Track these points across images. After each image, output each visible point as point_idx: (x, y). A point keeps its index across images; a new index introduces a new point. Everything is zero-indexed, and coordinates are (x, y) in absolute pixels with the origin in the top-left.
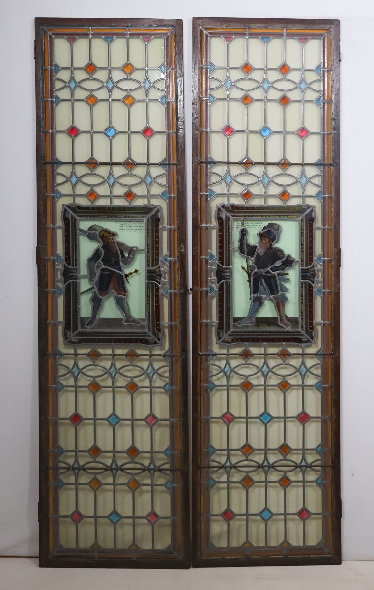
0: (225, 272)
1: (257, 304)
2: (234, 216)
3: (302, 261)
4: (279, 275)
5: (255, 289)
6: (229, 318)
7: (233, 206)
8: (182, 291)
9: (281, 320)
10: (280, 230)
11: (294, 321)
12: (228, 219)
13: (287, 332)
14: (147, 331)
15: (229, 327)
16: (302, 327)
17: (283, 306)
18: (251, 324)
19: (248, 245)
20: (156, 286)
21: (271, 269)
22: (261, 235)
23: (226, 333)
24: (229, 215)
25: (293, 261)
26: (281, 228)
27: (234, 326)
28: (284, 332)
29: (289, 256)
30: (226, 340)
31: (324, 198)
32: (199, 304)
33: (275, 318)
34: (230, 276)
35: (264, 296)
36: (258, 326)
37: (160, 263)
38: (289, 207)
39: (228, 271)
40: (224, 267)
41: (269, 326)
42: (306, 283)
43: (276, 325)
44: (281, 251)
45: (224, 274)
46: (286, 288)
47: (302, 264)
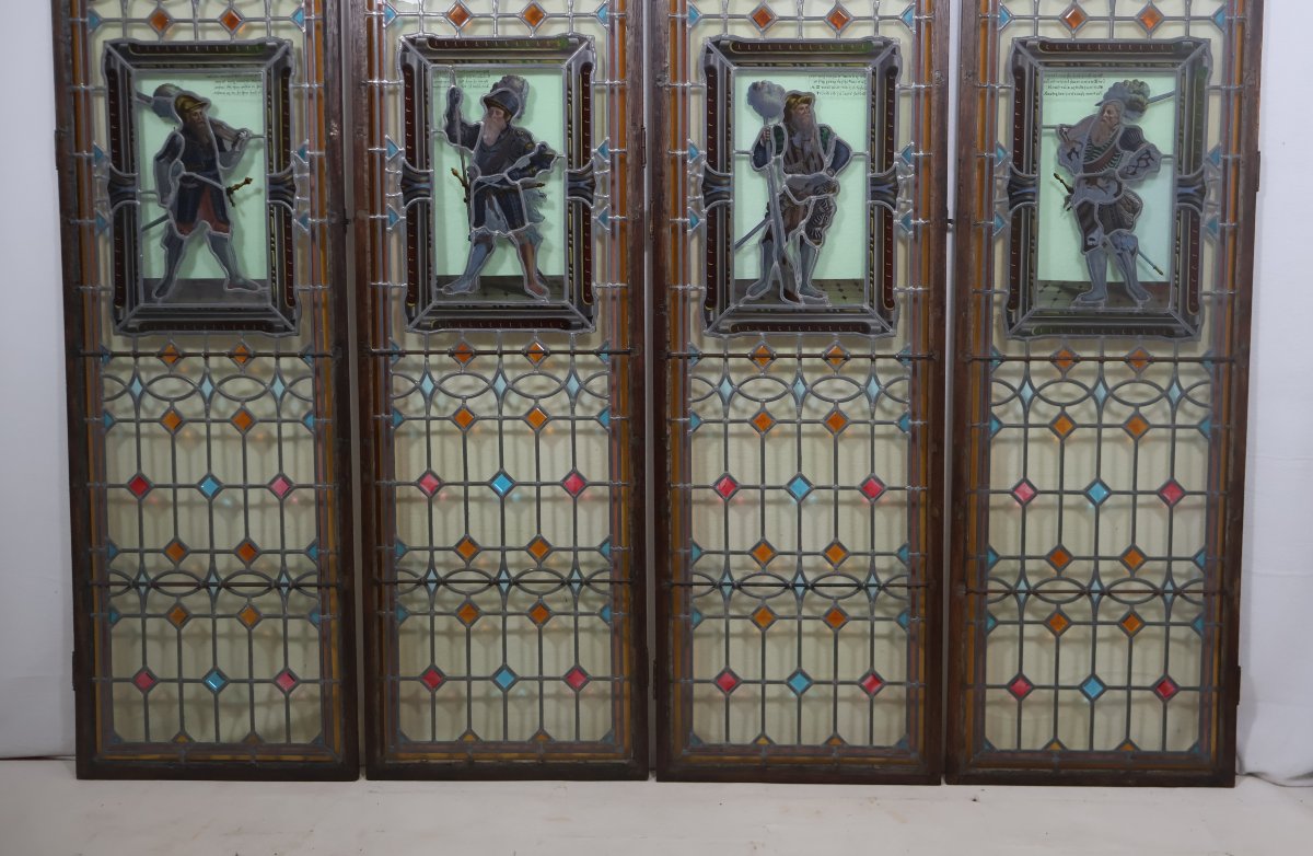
0: (420, 182)
1: (483, 248)
2: (435, 62)
3: (570, 156)
4: (526, 186)
5: (478, 218)
6: (429, 279)
7: (432, 40)
8: (334, 221)
9: (530, 282)
10: (525, 90)
11: (555, 283)
12: (423, 69)
13: (542, 307)
14: (270, 304)
15: (430, 298)
16: (571, 297)
17: (534, 253)
18: (470, 290)
19: (463, 124)
20: (287, 210)
21: (509, 174)
22: (488, 102)
23: (424, 308)
24: (424, 59)
25: (552, 157)
26: (528, 87)
27: (439, 293)
28: (535, 307)
29: (544, 146)
30: (423, 323)
31: (612, 19)
32: (368, 249)
33: (518, 279)
34: (428, 190)
35: (497, 232)
36: (485, 294)
37: (293, 164)
38: (543, 42)
39: (424, 178)
40: (417, 170)
41: (506, 294)
42: (577, 202)
43: (521, 292)
44: (528, 136)
45: (416, 185)
46: (539, 215)
47: (570, 163)
